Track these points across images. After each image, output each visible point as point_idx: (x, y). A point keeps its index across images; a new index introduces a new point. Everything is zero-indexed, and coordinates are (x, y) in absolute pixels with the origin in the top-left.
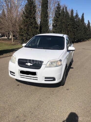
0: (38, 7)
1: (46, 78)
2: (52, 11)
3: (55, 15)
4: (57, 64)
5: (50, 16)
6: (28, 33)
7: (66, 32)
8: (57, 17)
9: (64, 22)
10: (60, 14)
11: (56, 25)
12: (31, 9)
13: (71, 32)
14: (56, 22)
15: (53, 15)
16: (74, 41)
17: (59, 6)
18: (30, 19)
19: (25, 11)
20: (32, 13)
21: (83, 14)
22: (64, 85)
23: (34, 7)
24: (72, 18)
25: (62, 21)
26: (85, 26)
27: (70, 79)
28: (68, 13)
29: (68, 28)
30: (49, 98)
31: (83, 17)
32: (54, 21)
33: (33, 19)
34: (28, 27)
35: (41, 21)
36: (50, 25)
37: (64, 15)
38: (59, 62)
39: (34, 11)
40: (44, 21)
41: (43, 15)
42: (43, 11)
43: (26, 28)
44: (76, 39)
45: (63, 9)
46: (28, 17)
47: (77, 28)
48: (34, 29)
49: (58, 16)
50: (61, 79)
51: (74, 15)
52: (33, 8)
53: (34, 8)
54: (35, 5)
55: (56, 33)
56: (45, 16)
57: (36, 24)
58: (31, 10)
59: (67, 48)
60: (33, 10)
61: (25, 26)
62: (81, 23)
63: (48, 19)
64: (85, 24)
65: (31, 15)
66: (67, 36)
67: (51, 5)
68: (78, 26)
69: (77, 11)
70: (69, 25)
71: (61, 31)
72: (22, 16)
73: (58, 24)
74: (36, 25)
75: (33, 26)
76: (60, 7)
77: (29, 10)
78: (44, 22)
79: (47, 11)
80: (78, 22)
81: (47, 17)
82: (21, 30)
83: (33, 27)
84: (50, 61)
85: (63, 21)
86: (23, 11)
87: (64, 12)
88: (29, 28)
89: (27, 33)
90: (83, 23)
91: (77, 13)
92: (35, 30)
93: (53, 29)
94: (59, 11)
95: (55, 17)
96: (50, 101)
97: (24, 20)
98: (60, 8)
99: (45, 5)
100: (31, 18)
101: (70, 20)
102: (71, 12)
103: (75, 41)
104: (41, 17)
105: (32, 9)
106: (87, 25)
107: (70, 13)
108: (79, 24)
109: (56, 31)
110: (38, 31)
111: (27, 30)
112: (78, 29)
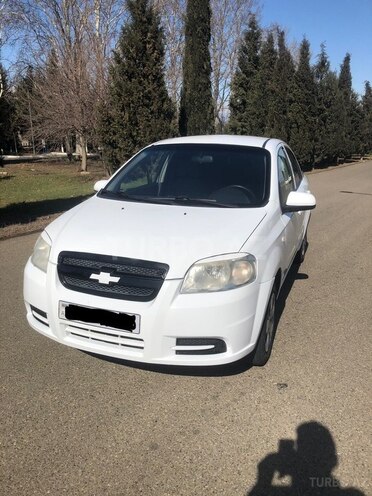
0: (179, 38)
1: (180, 341)
2: (228, 50)
3: (239, 64)
4: (231, 278)
5: (222, 69)
6: (135, 134)
7: (280, 130)
8: (249, 74)
9: (273, 92)
10: (256, 59)
11: (244, 103)
12: (145, 43)
13: (298, 127)
14: (242, 91)
15: (232, 68)
16: (311, 163)
17: (254, 28)
18: (140, 82)
19: (123, 51)
20: (148, 60)
21: (347, 59)
22: (268, 364)
23: (158, 33)
24: (305, 76)
25: (268, 87)
26: (354, 104)
27: (295, 330)
28: (286, 56)
29: (289, 115)
30: (196, 432)
31: (346, 68)
32: (236, 89)
33: (153, 81)
34: (135, 114)
35: (186, 89)
36: (222, 104)
37: (271, 64)
38: (242, 264)
39: (155, 49)
40: (195, 88)
41: (191, 65)
42: (191, 49)
43: (127, 114)
44: (318, 156)
45: (270, 40)
46: (133, 73)
47: (322, 110)
48: (159, 121)
49: (250, 68)
50: (252, 344)
51: (314, 62)
52: (152, 37)
53: (157, 37)
54: (160, 26)
55: (243, 133)
56: (199, 67)
57: (163, 101)
58: (145, 47)
59: (283, 196)
60: (154, 45)
61: (123, 110)
62: (340, 94)
63: (210, 82)
64: (355, 96)
65: (144, 66)
66: (283, 144)
67: (226, 30)
68: (326, 104)
69: (322, 46)
70: (291, 102)
71: (262, 126)
72: (112, 71)
73: (252, 97)
74: (165, 106)
75: (152, 108)
76: (259, 34)
77: (136, 48)
78: (196, 94)
79: (206, 49)
80: (328, 88)
81: (208, 72)
82: (110, 123)
83: (152, 113)
84: (199, 265)
85: (271, 85)
86: (115, 53)
87: (272, 51)
88: (138, 116)
89: (131, 135)
90: (346, 94)
91: (323, 54)
92: (162, 125)
93: (232, 118)
94: (256, 49)
95: (237, 74)
96: (198, 453)
97: (119, 85)
98: (256, 39)
99: (199, 26)
100: (145, 76)
101: (297, 82)
102: (302, 53)
103: (316, 161)
104: (186, 75)
105: (149, 43)
106: (360, 99)
107: (296, 56)
108: (330, 97)
109: (243, 126)
110: (172, 126)
111: (131, 124)
112: (326, 117)
